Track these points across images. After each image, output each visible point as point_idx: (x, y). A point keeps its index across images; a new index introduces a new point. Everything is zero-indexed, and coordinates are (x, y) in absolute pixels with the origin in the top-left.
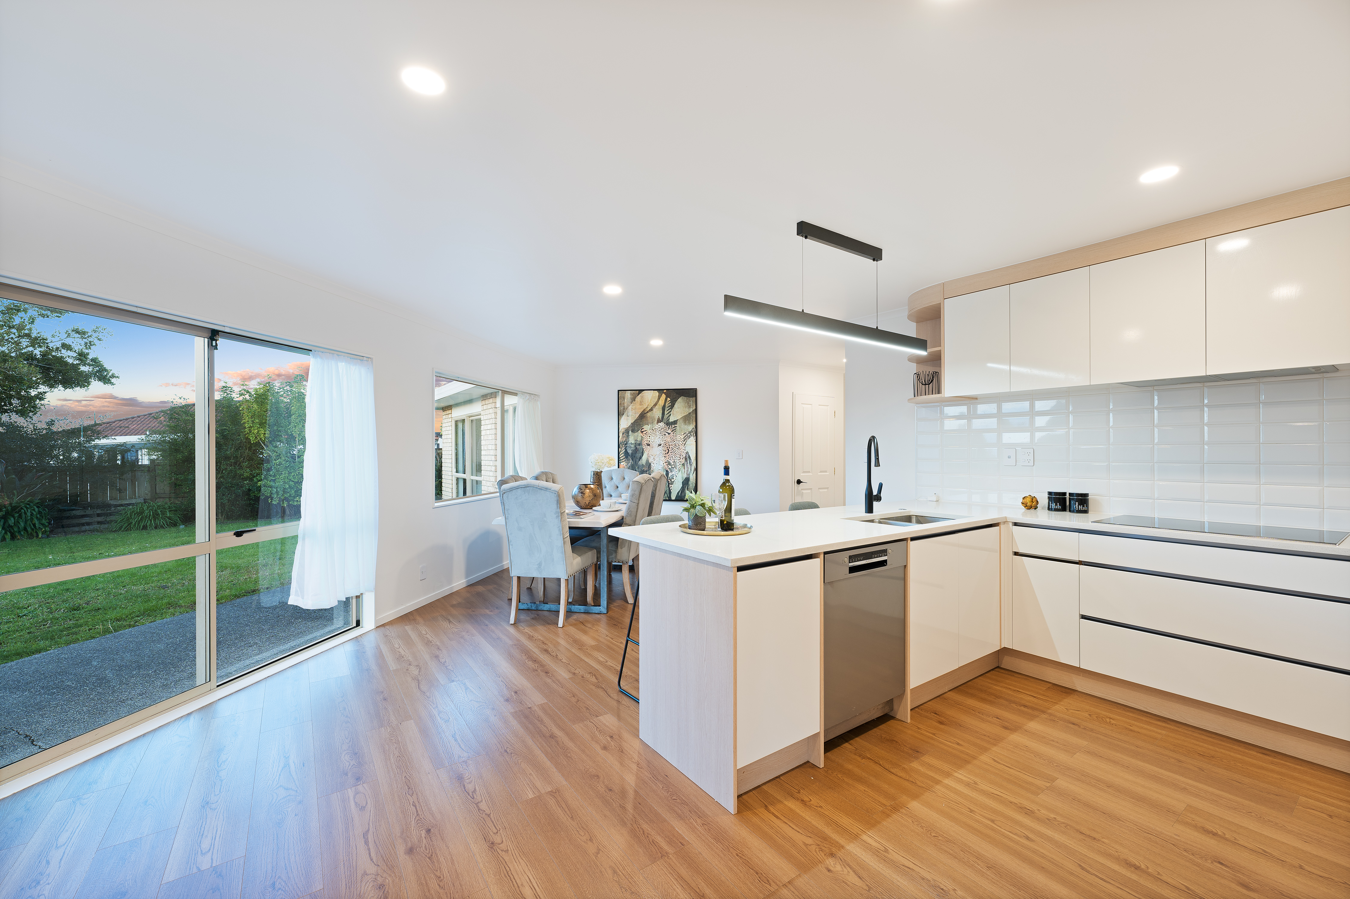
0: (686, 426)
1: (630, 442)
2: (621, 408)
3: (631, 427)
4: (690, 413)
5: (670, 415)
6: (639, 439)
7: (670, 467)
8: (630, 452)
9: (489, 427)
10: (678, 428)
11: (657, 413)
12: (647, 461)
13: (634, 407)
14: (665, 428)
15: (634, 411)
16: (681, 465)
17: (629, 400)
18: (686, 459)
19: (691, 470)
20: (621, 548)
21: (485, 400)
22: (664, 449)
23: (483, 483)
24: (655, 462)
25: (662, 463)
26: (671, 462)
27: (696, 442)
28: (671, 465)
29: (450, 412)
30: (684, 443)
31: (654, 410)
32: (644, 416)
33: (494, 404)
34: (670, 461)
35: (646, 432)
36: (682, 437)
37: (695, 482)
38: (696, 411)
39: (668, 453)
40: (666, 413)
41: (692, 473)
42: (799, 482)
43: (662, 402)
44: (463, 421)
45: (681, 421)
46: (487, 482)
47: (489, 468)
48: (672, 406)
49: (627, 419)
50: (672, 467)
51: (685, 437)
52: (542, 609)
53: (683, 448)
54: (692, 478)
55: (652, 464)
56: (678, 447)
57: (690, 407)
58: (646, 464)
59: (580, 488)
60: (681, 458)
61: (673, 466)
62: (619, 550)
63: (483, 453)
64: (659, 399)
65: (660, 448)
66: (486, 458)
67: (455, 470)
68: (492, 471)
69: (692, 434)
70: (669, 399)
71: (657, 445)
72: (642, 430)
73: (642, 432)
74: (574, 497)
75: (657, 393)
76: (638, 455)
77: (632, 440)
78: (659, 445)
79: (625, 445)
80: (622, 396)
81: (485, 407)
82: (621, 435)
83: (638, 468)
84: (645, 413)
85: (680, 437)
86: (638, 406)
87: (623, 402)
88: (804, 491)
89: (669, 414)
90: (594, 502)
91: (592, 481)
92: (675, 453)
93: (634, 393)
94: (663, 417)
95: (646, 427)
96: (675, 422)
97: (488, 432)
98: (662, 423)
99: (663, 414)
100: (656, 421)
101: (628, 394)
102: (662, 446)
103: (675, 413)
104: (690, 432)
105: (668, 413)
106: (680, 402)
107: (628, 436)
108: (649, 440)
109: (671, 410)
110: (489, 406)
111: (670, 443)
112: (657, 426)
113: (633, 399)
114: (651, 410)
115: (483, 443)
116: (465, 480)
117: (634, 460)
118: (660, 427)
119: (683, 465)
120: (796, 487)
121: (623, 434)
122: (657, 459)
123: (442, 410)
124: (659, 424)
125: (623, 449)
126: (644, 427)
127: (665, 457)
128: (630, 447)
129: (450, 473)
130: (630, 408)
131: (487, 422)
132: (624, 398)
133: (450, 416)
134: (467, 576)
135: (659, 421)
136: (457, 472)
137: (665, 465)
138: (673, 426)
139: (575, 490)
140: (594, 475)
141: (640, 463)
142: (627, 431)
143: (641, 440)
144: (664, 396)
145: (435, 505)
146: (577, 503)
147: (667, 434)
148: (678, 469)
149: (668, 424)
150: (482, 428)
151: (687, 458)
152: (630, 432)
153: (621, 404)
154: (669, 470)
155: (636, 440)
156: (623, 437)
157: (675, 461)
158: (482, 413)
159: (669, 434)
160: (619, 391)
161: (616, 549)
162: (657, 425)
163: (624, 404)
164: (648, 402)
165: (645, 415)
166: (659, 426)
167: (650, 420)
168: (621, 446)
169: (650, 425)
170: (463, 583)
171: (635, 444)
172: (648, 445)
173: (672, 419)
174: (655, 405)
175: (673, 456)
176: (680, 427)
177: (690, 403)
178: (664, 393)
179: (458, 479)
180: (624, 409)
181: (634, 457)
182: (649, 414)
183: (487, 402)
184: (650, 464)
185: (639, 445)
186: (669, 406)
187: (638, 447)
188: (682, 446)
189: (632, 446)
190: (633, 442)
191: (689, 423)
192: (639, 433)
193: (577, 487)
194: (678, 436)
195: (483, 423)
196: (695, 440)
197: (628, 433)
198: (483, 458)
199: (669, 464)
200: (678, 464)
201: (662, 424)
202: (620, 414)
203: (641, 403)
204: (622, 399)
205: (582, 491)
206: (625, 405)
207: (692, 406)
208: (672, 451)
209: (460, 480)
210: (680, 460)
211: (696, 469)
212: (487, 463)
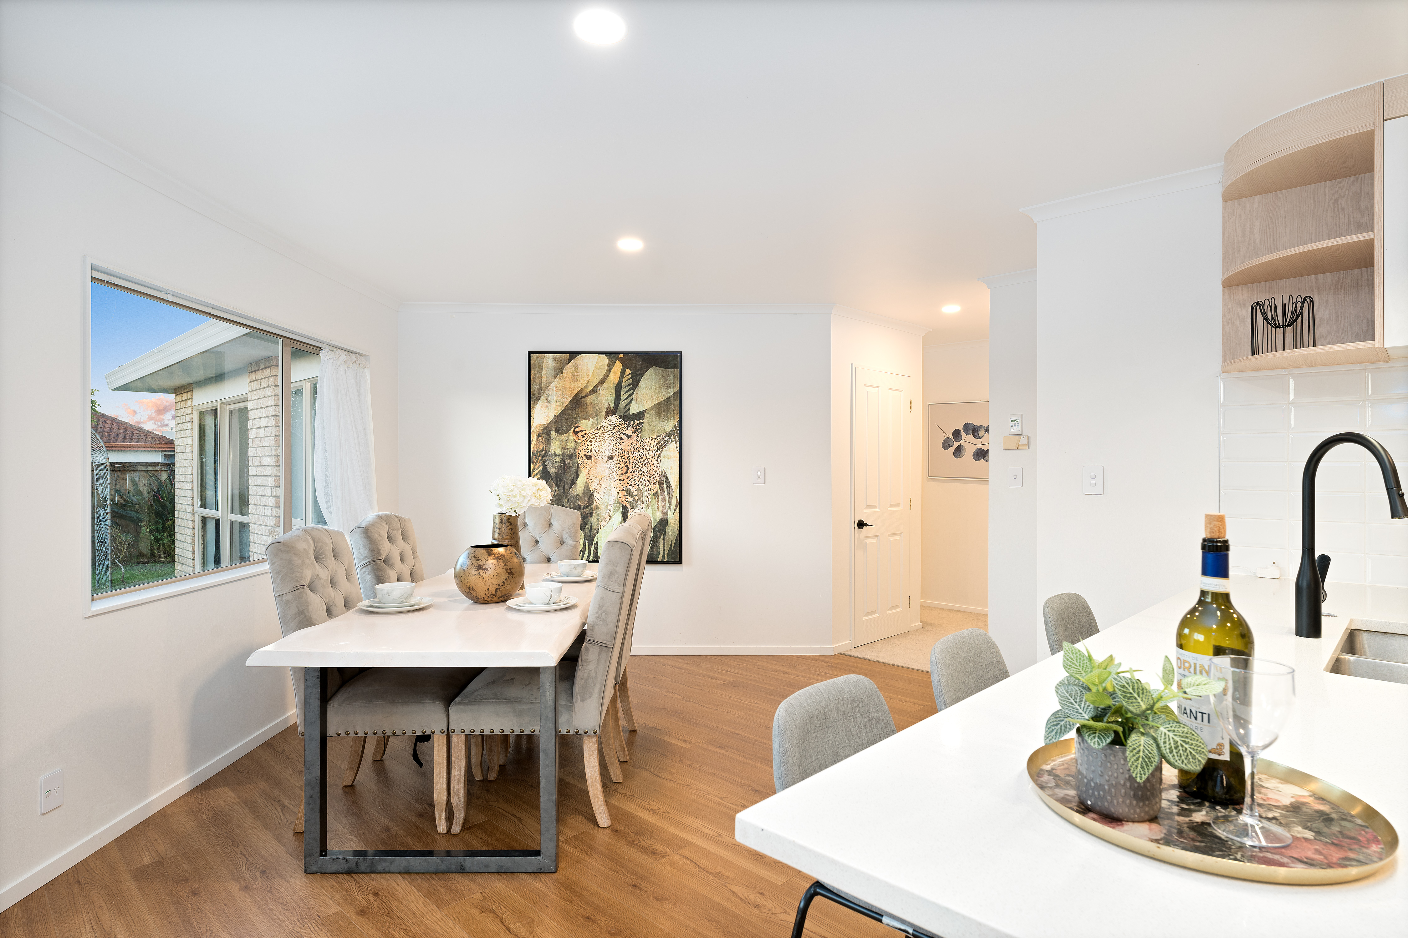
0: (661, 423)
1: (552, 452)
2: (535, 387)
3: (555, 423)
4: (668, 399)
5: (631, 401)
6: (570, 446)
7: (630, 499)
8: (552, 470)
9: (264, 422)
10: (645, 426)
11: (606, 397)
12: (587, 488)
13: (560, 385)
14: (621, 427)
15: (560, 393)
16: (652, 496)
17: (552, 372)
18: (661, 485)
19: (670, 505)
20: (583, 700)
21: (256, 371)
22: (619, 465)
23: (252, 528)
24: (601, 490)
25: (614, 492)
26: (633, 490)
27: (680, 452)
28: (632, 496)
29: (189, 395)
30: (658, 453)
31: (601, 391)
32: (581, 403)
33: (273, 379)
34: (630, 487)
35: (584, 432)
36: (654, 443)
37: (677, 527)
38: (679, 394)
39: (626, 473)
40: (623, 397)
41: (673, 510)
42: (861, 525)
43: (614, 377)
44: (215, 412)
45: (652, 413)
46: (260, 527)
47: (263, 501)
48: (634, 385)
49: (547, 409)
50: (634, 500)
51: (659, 443)
52: (387, 870)
53: (656, 464)
54: (673, 519)
55: (595, 494)
56: (646, 461)
57: (668, 387)
58: (584, 493)
59: (475, 557)
60: (652, 481)
61: (636, 498)
62: (578, 704)
63: (252, 471)
64: (609, 370)
65: (612, 463)
66: (259, 481)
67: (199, 503)
68: (269, 506)
69: (672, 437)
70: (628, 371)
71: (606, 459)
72: (577, 430)
73: (576, 433)
74: (460, 577)
75: (605, 360)
76: (569, 477)
77: (555, 448)
78: (611, 458)
79: (544, 456)
80: (537, 363)
81: (255, 386)
82: (534, 438)
83: (568, 501)
84: (582, 397)
85: (650, 442)
86: (568, 384)
87: (539, 375)
88: (868, 541)
89: (628, 400)
90: (508, 587)
91: (496, 536)
92: (640, 472)
93: (560, 359)
94: (616, 405)
95: (585, 424)
96: (640, 415)
97: (262, 432)
98: (614, 416)
99: (618, 398)
100: (604, 413)
101: (549, 361)
102: (615, 459)
103: (639, 397)
104: (669, 435)
105: (627, 398)
106: (650, 379)
107: (548, 441)
108: (590, 447)
109: (631, 392)
110: (264, 383)
111: (630, 454)
112: (604, 422)
113: (559, 370)
114: (594, 391)
115: (251, 452)
116: (218, 522)
117: (561, 486)
118: (611, 423)
119: (656, 495)
120: (856, 534)
121: (539, 436)
122: (605, 484)
123: (175, 393)
124: (610, 418)
125: (538, 465)
126: (580, 424)
127: (620, 480)
128: (553, 462)
129: (189, 509)
130: (552, 386)
131: (260, 413)
132: (541, 368)
133: (189, 403)
134: (192, 762)
135: (609, 413)
136: (203, 505)
137: (620, 495)
138: (637, 422)
139: (463, 560)
140: (501, 522)
141: (572, 491)
142: (546, 431)
143: (575, 449)
144: (618, 366)
145: (93, 609)
146: (467, 590)
147: (624, 437)
148: (645, 503)
149: (627, 418)
150: (251, 424)
151: (664, 482)
152: (553, 433)
153: (534, 378)
154: (628, 505)
155: (563, 449)
156: (538, 442)
157: (641, 488)
158: (250, 396)
159: (628, 437)
160: (530, 353)
161: (568, 701)
162: (606, 421)
163: (541, 379)
164: (588, 375)
165: (582, 400)
166: (609, 422)
167: (591, 411)
168: (534, 459)
169: (591, 420)
170: (179, 786)
171: (563, 455)
172: (589, 457)
173: (634, 409)
174: (602, 382)
175: (637, 479)
176: (649, 424)
177: (669, 379)
178: (619, 359)
179: (204, 520)
180: (540, 388)
181: (561, 480)
182: (589, 399)
183: (259, 375)
184: (592, 495)
185: (571, 457)
186: (629, 385)
187: (568, 461)
188: (653, 460)
189: (557, 459)
190: (558, 451)
191: (667, 417)
192: (571, 436)
193: (466, 553)
194: (647, 440)
195: (251, 415)
196: (678, 449)
197: (549, 434)
198: (251, 481)
199: (629, 493)
200: (645, 494)
201: (614, 419)
202: (532, 399)
203: (574, 378)
204: (537, 369)
205: (479, 563)
206: (544, 380)
207: (672, 385)
208: (634, 469)
209: (208, 521)
210: (650, 487)
211: (680, 504)
212: (260, 490)
